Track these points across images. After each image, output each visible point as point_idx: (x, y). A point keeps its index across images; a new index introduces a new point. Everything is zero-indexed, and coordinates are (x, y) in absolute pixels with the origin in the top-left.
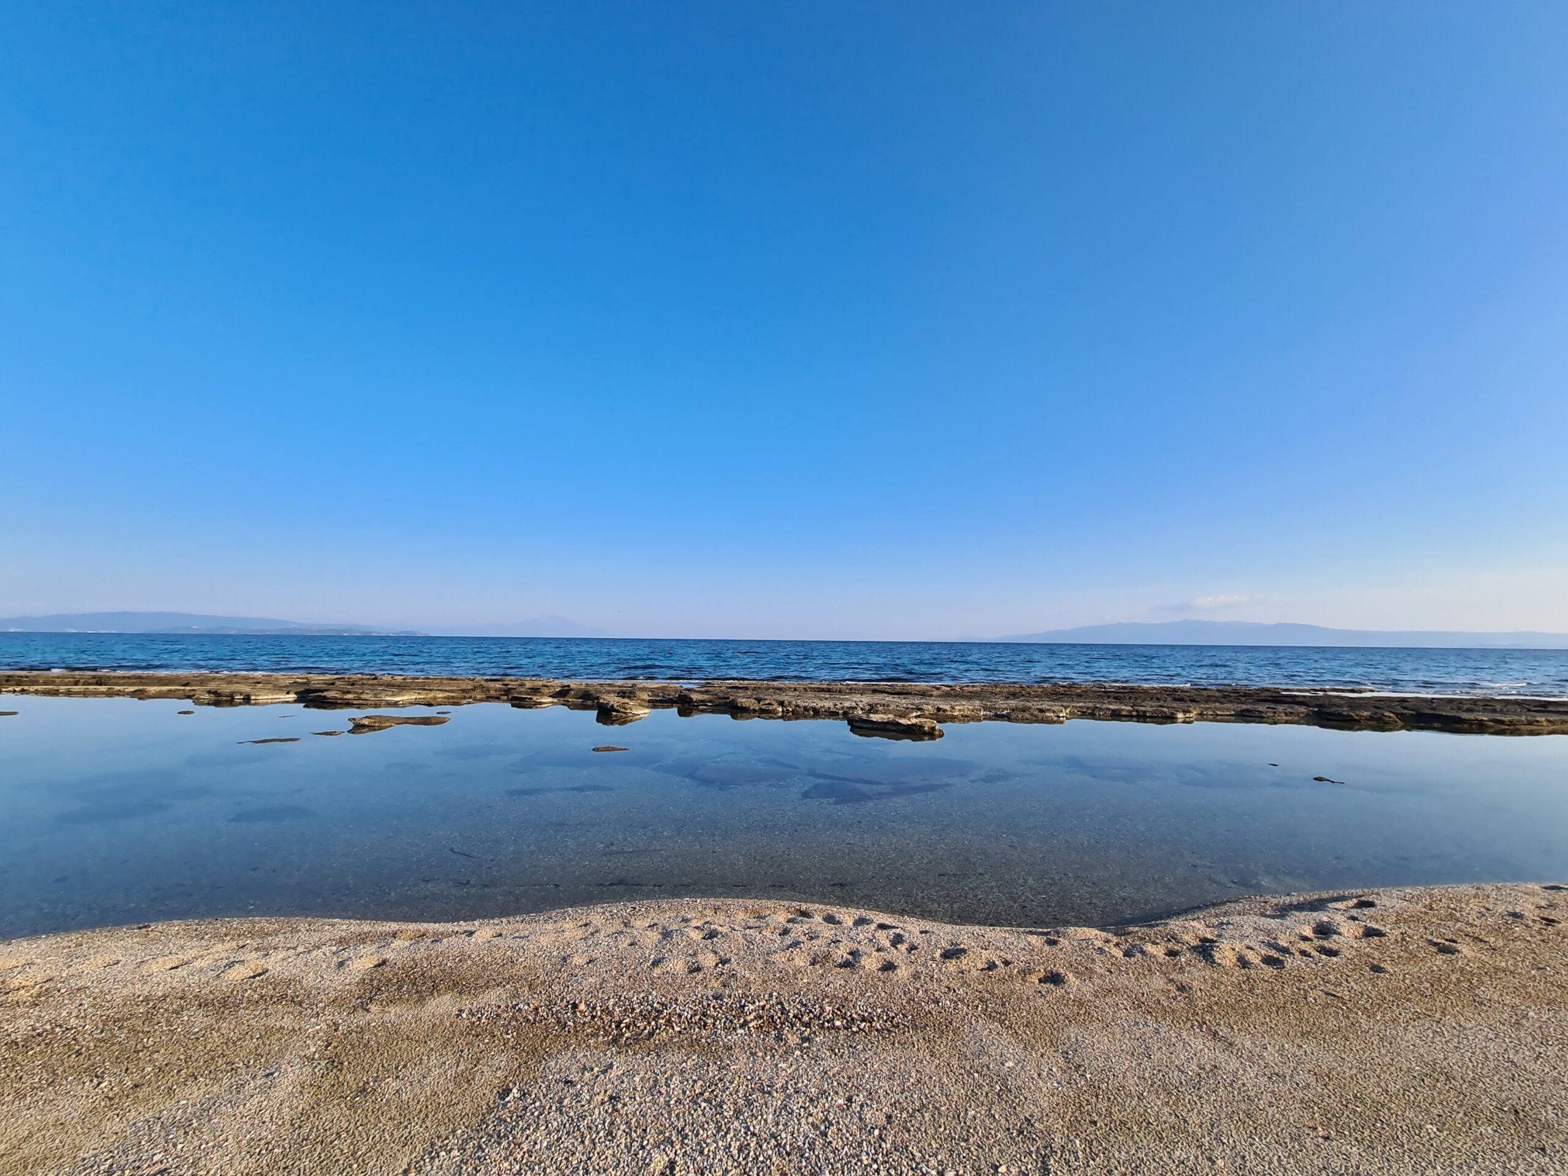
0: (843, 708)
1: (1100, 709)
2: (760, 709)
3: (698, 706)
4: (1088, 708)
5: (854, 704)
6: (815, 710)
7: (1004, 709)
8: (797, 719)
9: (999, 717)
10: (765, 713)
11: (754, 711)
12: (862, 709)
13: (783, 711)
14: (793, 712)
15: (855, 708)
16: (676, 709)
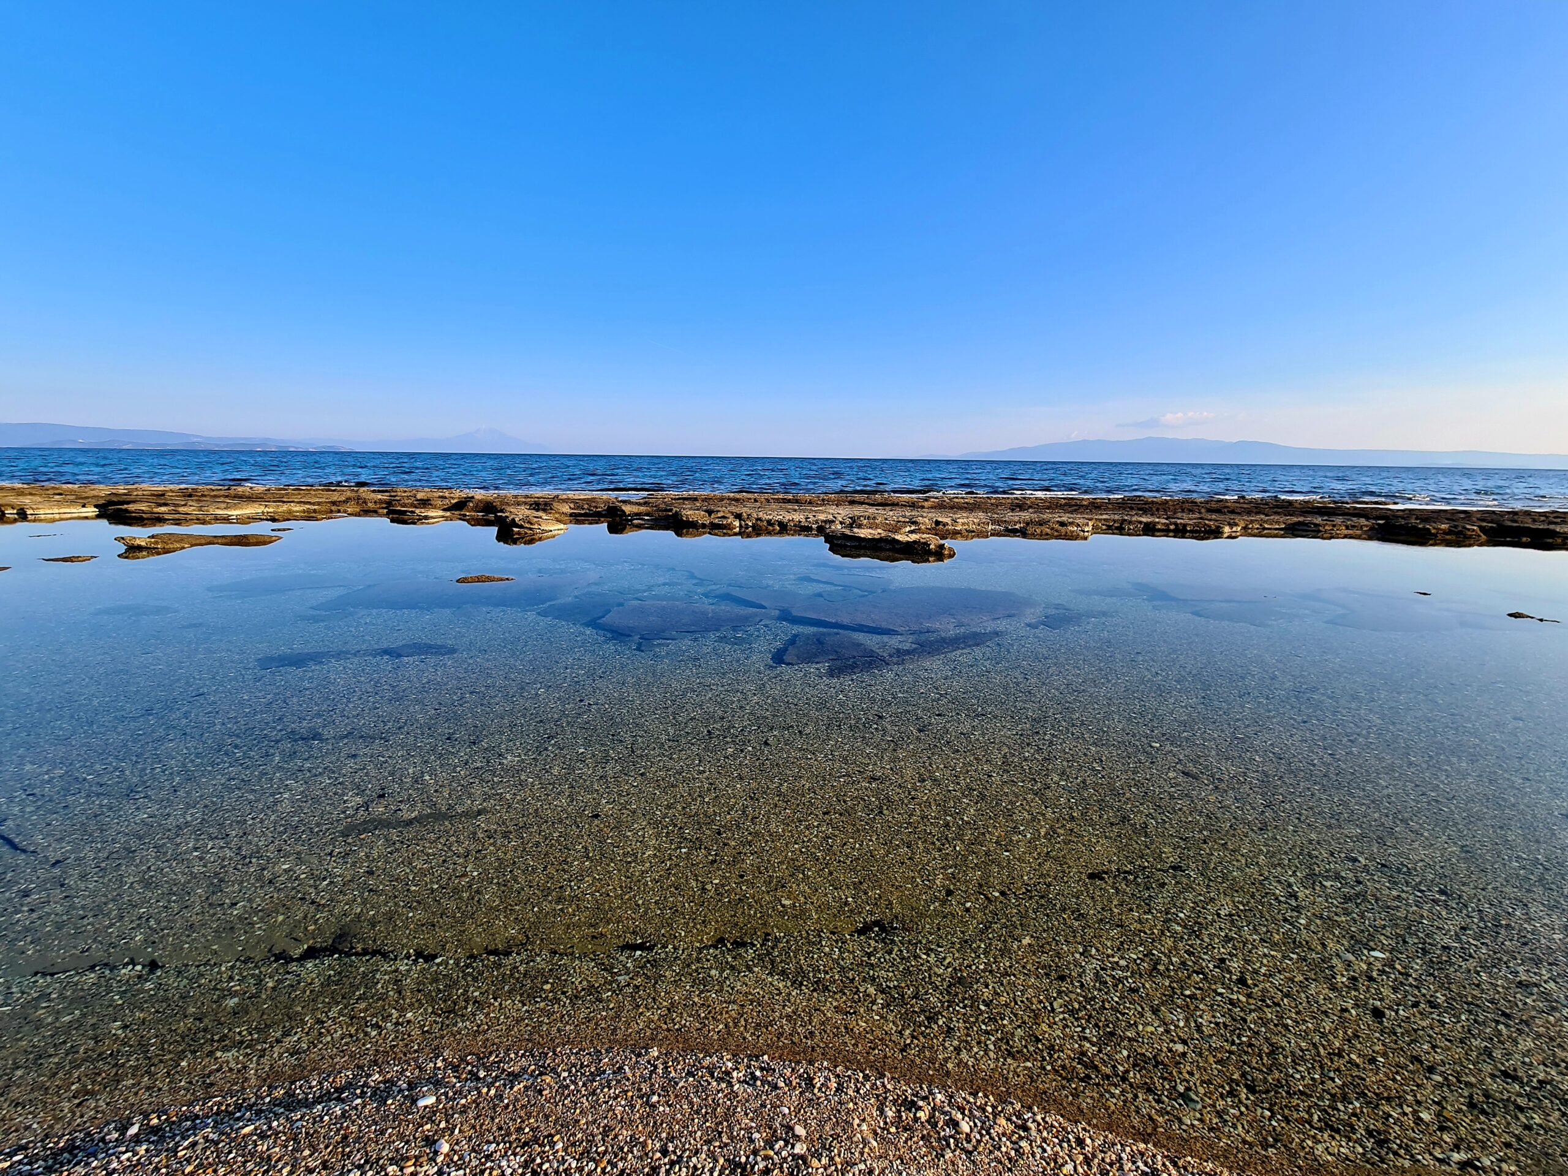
0: (817, 522)
1: (1130, 522)
2: (711, 523)
3: (631, 520)
4: (1115, 521)
5: (830, 517)
6: (780, 524)
7: (1016, 523)
8: (758, 535)
9: (1011, 532)
10: (716, 528)
11: (704, 526)
12: (841, 523)
13: (741, 526)
14: (753, 527)
15: (833, 521)
16: (605, 526)
